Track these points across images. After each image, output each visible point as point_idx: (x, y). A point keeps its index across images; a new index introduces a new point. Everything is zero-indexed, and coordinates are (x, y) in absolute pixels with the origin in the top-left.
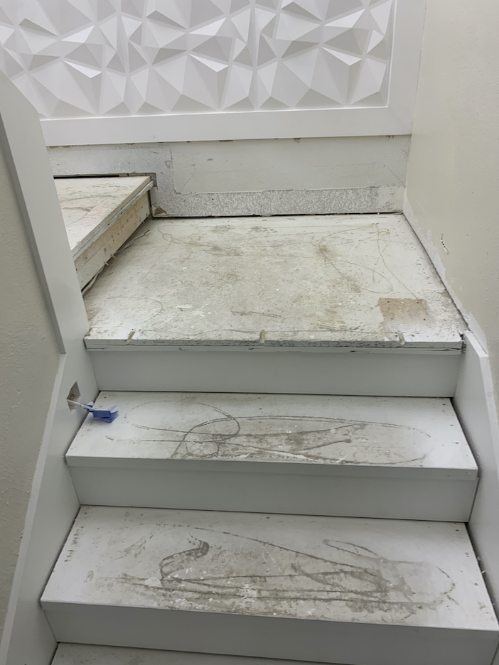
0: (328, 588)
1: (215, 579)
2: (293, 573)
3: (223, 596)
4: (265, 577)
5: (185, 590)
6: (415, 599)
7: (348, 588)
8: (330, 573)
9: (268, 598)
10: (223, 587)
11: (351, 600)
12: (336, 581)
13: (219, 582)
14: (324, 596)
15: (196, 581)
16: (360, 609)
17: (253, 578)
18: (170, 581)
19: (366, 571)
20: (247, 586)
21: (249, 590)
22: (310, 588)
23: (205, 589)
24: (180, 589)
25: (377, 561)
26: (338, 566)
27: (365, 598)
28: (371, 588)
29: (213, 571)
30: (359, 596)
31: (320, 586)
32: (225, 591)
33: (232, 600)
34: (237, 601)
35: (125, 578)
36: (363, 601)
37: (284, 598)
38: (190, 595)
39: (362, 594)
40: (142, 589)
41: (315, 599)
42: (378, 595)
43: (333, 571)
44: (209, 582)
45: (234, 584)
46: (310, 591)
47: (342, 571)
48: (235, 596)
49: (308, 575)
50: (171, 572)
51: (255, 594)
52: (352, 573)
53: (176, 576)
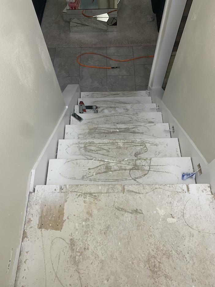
0: (99, 147)
1: (130, 147)
2: (109, 150)
3: (127, 142)
4: (117, 148)
5: (138, 143)
6: (77, 145)
7: (94, 147)
8: (99, 150)
9: (115, 143)
10: (128, 145)
11: (94, 144)
12: (97, 148)
13: (129, 146)
14: (100, 144)
15: (136, 146)
16: (92, 142)
17: (120, 148)
18: (143, 145)
19: (89, 152)
20: (121, 145)
21: (121, 144)
22: (104, 146)
23: (133, 144)
24: (140, 143)
25: (85, 155)
26: (96, 153)
27: (90, 145)
28: (88, 147)
29: (132, 149)
30: (91, 145)
31: (102, 147)
32: (127, 144)
33: (125, 142)
34: (123, 141)
35: (156, 145)
36: (91, 144)
37: (111, 143)
38: (136, 142)
39: (91, 146)
40: (150, 142)
41: (103, 143)
42: (86, 146)
43: (98, 151)
44: (132, 146)
45: (125, 146)
46: (104, 145)
47: (95, 151)
48: (124, 143)
49: (105, 149)
50: (144, 148)
51: (119, 144)
52: (93, 151)
53: (142, 147)
